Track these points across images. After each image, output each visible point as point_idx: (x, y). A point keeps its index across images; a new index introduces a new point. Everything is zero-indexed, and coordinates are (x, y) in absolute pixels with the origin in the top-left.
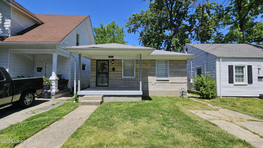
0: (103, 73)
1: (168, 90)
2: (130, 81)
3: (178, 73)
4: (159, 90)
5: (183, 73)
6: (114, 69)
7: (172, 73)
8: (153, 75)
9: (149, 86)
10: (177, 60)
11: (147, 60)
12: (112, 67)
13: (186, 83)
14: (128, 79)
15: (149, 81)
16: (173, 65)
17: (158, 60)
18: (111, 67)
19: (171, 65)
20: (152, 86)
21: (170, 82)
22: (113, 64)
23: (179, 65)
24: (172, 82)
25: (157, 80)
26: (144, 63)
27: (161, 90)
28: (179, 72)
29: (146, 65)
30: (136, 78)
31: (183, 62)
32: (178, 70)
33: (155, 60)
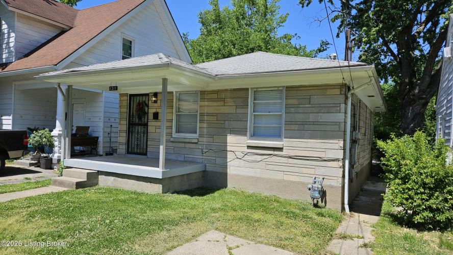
0: (138, 125)
1: (279, 176)
2: (188, 146)
3: (312, 127)
4: (252, 174)
5: (328, 128)
6: (156, 116)
7: (293, 127)
8: (241, 132)
9: (228, 161)
10: (310, 86)
11: (226, 90)
12: (154, 111)
13: (337, 160)
14: (182, 140)
15: (229, 148)
16: (295, 101)
17: (257, 88)
18: (152, 111)
19: (290, 101)
20: (237, 162)
21: (285, 152)
22: (155, 105)
23: (315, 100)
24: (292, 153)
25: (249, 147)
26: (218, 100)
27: (259, 175)
28: (314, 123)
29: (222, 103)
30: (201, 139)
31: (329, 92)
32: (312, 117)
33: (247, 89)
